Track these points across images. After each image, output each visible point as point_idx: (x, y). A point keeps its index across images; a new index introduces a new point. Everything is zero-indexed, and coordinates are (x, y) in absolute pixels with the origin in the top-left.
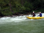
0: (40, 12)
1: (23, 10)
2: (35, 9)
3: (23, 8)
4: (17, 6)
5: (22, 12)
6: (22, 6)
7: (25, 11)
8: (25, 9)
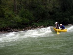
0: (61, 24)
1: (18, 23)
2: (37, 20)
3: (18, 18)
4: (7, 16)
5: (15, 25)
6: (15, 16)
7: (20, 23)
8: (21, 20)
